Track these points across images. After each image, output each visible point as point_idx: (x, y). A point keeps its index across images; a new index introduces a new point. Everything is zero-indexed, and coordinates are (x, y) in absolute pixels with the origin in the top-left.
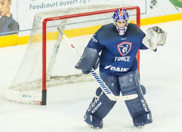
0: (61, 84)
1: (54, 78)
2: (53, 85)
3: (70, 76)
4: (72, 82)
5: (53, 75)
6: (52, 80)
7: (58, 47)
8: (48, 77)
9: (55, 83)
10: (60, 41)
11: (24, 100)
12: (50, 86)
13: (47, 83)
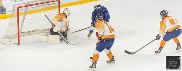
0: (26, 35)
1: (23, 33)
2: (23, 36)
3: (30, 32)
4: (31, 34)
5: (22, 31)
6: (22, 34)
7: (24, 19)
8: (20, 33)
9: (23, 35)
10: (25, 16)
11: (10, 43)
12: (21, 36)
13: (20, 35)
